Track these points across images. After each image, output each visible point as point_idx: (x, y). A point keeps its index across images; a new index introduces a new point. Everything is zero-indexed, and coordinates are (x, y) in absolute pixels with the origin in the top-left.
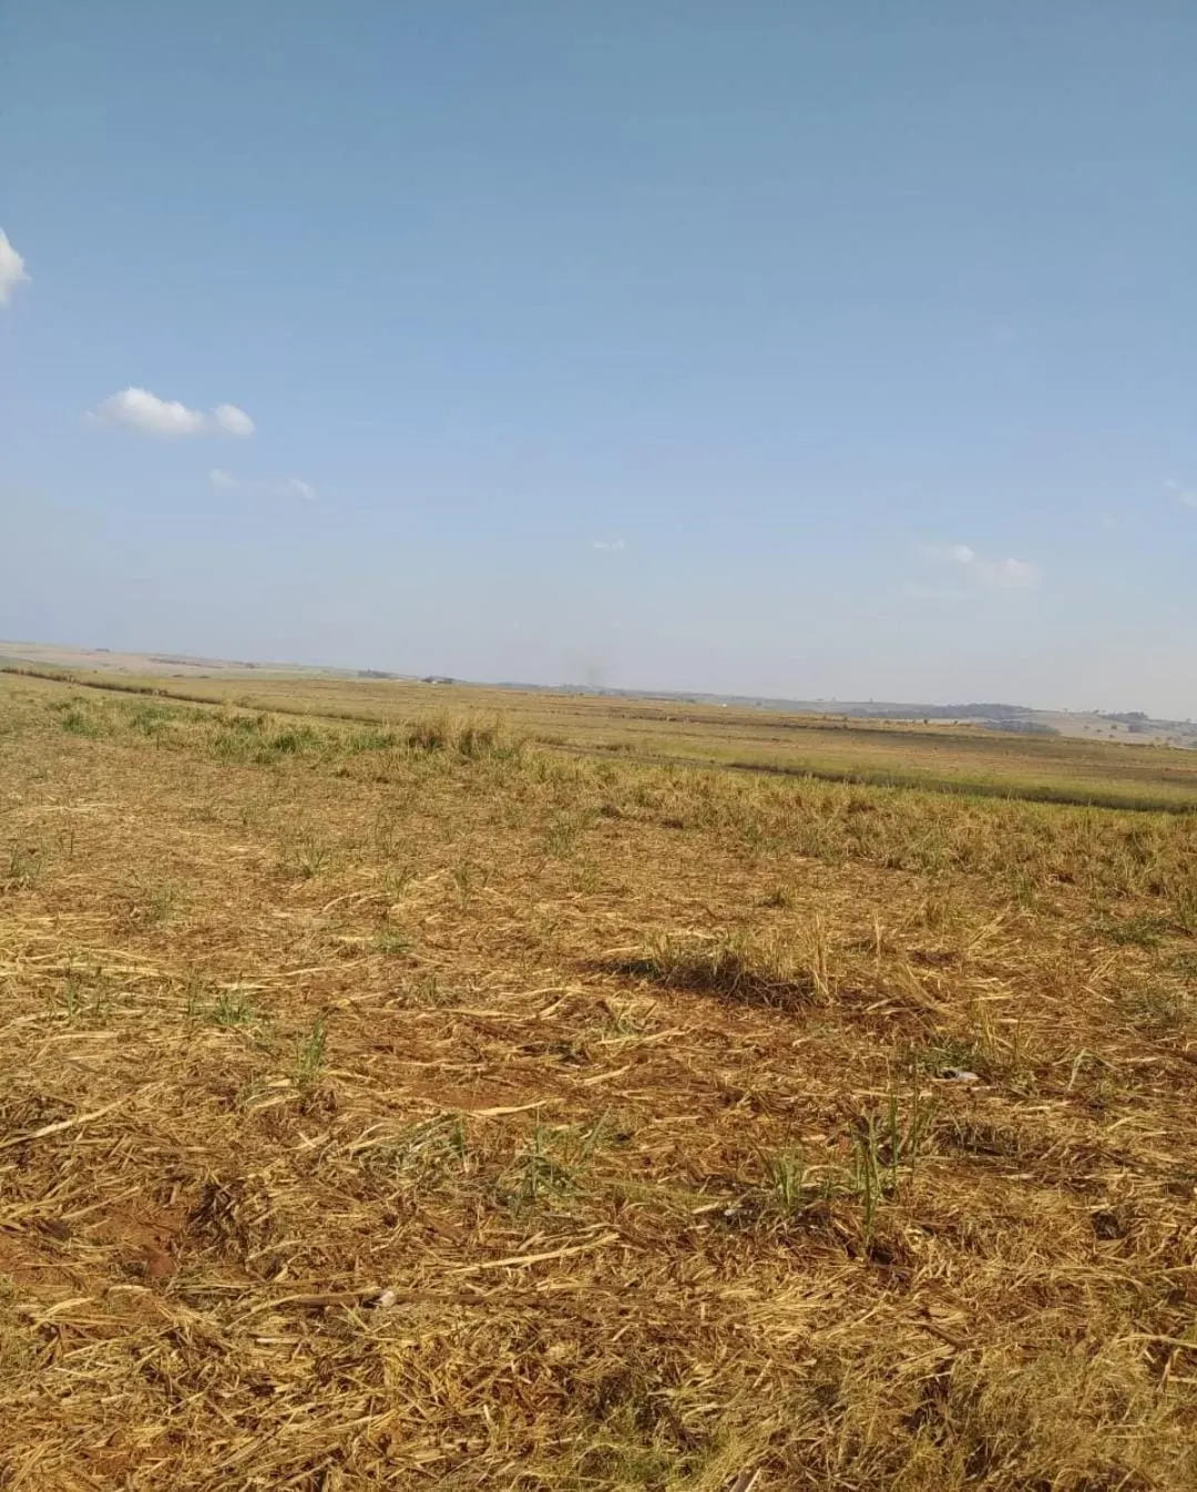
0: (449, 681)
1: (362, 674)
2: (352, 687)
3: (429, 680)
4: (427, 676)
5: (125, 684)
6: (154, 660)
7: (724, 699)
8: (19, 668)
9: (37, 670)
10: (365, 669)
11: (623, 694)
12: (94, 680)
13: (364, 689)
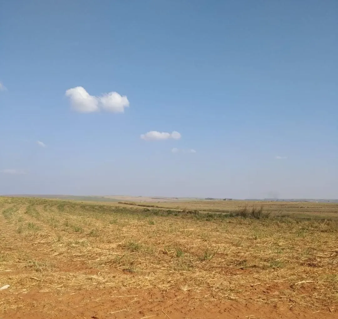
0: (231, 200)
1: (206, 199)
2: (205, 203)
3: (225, 200)
4: (224, 198)
5: (147, 205)
6: (153, 198)
7: (317, 200)
8: (122, 202)
9: (126, 203)
10: (207, 197)
11: (283, 200)
12: (140, 204)
13: (208, 203)
